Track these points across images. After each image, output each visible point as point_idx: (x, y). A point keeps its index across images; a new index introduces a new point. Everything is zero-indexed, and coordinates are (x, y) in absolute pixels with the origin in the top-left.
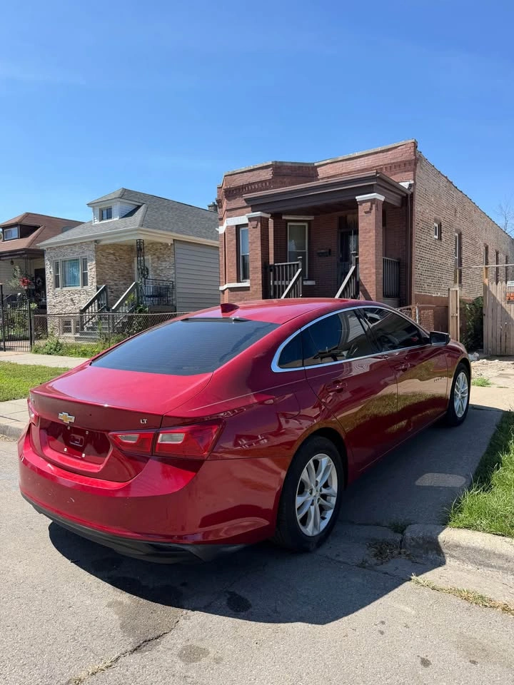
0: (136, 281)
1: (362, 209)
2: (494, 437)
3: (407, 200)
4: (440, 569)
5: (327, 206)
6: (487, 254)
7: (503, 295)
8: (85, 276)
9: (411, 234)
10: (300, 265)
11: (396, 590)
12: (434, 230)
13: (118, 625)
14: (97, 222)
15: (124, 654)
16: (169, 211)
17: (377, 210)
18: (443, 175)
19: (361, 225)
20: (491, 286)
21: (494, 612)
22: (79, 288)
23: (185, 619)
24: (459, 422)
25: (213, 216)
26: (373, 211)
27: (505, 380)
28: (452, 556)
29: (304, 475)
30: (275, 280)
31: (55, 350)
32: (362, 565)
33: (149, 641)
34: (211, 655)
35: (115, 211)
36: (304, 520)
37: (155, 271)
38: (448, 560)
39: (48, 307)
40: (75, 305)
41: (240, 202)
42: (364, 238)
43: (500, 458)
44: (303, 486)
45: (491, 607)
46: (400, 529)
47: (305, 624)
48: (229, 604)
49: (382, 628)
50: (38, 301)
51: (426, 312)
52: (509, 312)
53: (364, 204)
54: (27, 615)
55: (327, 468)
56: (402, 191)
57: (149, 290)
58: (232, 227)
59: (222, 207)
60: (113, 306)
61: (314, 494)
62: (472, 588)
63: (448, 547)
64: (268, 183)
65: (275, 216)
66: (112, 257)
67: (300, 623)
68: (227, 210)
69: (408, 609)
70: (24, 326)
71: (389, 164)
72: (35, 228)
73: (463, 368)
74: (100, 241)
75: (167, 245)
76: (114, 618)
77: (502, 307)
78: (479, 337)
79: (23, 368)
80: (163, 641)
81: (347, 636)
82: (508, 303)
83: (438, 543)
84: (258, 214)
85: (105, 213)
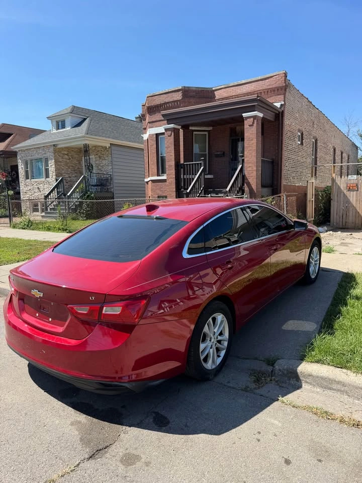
0: (84, 174)
1: (247, 123)
2: (337, 293)
3: (279, 116)
4: (298, 391)
5: (222, 120)
6: (335, 153)
7: (345, 186)
8: (47, 171)
9: (282, 142)
10: (203, 165)
11: (269, 408)
12: (298, 138)
13: (78, 438)
14: (55, 131)
15: (83, 461)
16: (107, 122)
17: (257, 124)
18: (305, 97)
19: (246, 135)
20: (337, 179)
21: (334, 423)
22: (43, 179)
23: (124, 433)
24: (312, 281)
25: (139, 125)
26: (255, 125)
27: (345, 248)
28: (306, 382)
29: (206, 329)
30: (184, 174)
31: (28, 226)
32: (246, 390)
33: (100, 450)
34: (143, 460)
35: (68, 123)
36: (206, 360)
37: (98, 167)
38: (303, 386)
39: (21, 193)
40: (40, 192)
41: (158, 116)
42: (248, 145)
43: (340, 310)
44: (205, 336)
45: (332, 419)
46: (271, 362)
47: (206, 435)
48: (154, 421)
49: (259, 437)
50: (14, 189)
51: (291, 198)
52: (349, 198)
53: (248, 120)
54: (15, 433)
55: (222, 322)
56: (276, 110)
57: (94, 181)
58: (153, 135)
59: (145, 120)
60: (68, 193)
61: (212, 340)
62: (320, 405)
63: (304, 376)
64: (179, 103)
65: (184, 127)
66: (66, 157)
67: (203, 435)
68: (149, 122)
69: (276, 422)
70: (4, 208)
71: (266, 89)
72: (9, 135)
73: (316, 244)
74: (57, 145)
75: (106, 148)
76: (75, 433)
77: (344, 194)
78: (328, 214)
79: (5, 240)
80: (110, 450)
81: (234, 443)
82: (348, 191)
83: (297, 373)
84: (172, 126)
85: (61, 125)
